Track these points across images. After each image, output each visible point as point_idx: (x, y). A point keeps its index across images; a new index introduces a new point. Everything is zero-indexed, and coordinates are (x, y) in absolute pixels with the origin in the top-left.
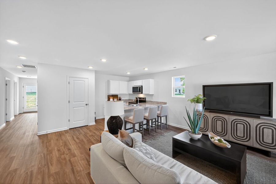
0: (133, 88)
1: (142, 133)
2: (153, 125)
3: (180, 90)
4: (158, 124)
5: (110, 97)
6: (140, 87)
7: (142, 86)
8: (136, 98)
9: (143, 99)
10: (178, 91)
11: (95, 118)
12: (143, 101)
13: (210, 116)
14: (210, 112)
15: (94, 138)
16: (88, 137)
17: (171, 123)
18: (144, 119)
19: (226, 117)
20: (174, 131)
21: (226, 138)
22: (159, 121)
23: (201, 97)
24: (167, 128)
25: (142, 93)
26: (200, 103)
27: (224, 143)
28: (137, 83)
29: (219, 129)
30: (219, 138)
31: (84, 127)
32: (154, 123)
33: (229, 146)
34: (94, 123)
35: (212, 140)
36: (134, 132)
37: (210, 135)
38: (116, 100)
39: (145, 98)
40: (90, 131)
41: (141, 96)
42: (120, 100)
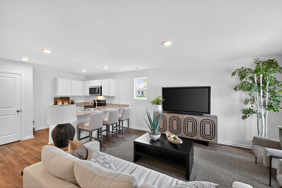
0: (90, 89)
1: (100, 141)
2: (114, 131)
3: (142, 92)
4: (119, 128)
5: (58, 101)
6: (99, 88)
7: (101, 87)
8: (94, 101)
9: (102, 101)
10: (141, 93)
11: (34, 130)
12: (101, 104)
13: (168, 116)
14: (168, 112)
15: (32, 157)
16: (20, 157)
17: (133, 127)
18: (104, 124)
19: (180, 116)
20: (136, 134)
21: (180, 135)
22: (121, 125)
23: (161, 99)
24: (129, 132)
25: (101, 95)
26: (160, 104)
27: (178, 140)
28: (95, 83)
29: (175, 128)
30: (174, 136)
31: (13, 144)
32: (115, 128)
33: (181, 142)
34: (32, 136)
35: (169, 138)
36: (90, 140)
37: (167, 134)
38: (67, 103)
39: (105, 101)
40: (25, 148)
41: (100, 98)
42: (72, 103)
